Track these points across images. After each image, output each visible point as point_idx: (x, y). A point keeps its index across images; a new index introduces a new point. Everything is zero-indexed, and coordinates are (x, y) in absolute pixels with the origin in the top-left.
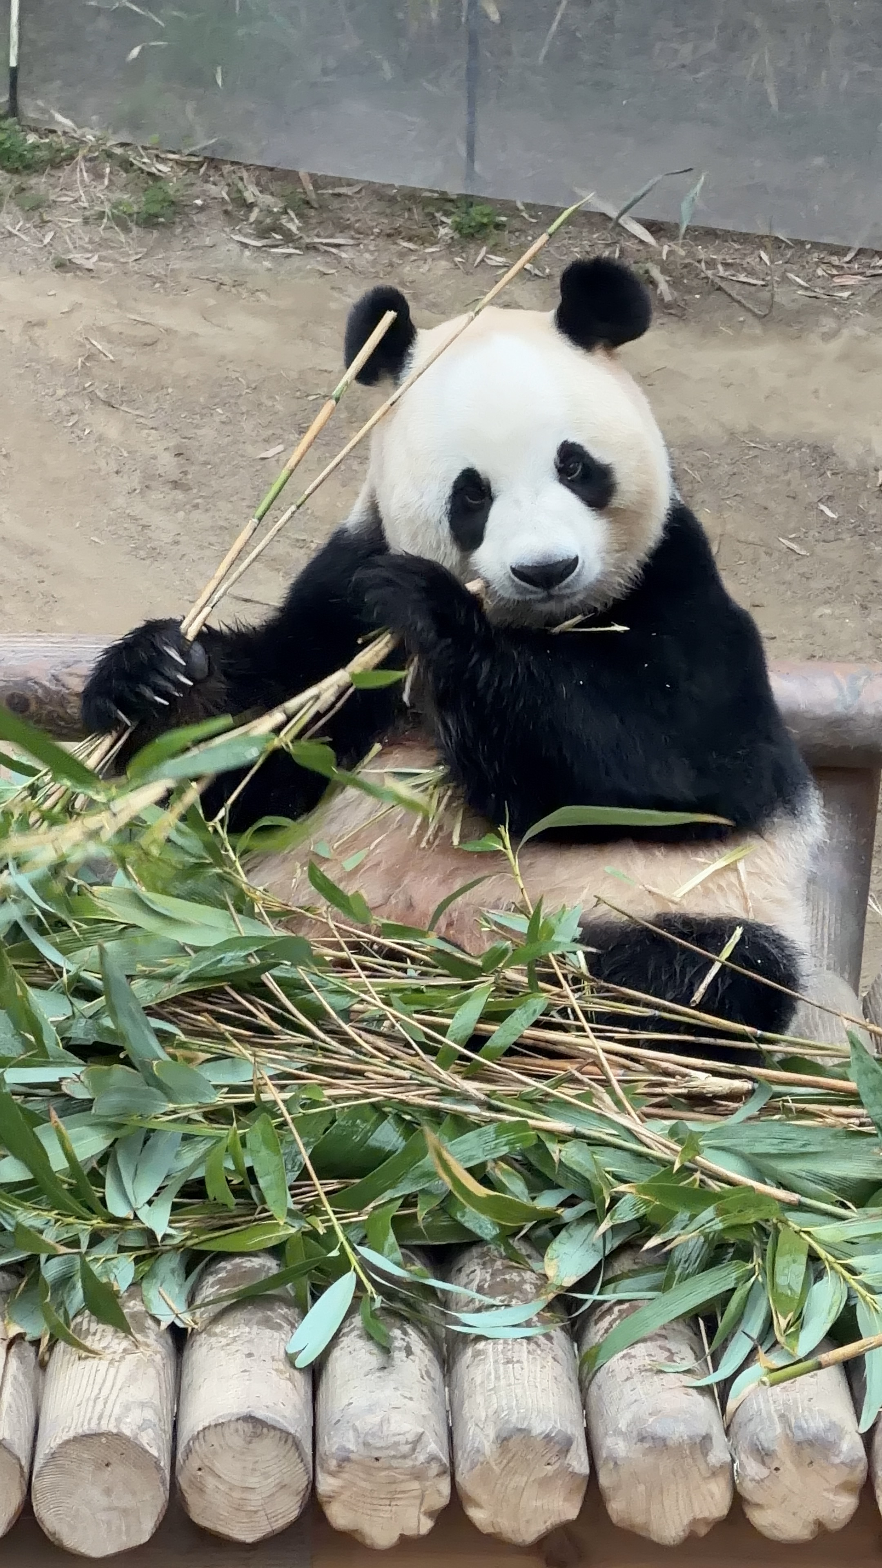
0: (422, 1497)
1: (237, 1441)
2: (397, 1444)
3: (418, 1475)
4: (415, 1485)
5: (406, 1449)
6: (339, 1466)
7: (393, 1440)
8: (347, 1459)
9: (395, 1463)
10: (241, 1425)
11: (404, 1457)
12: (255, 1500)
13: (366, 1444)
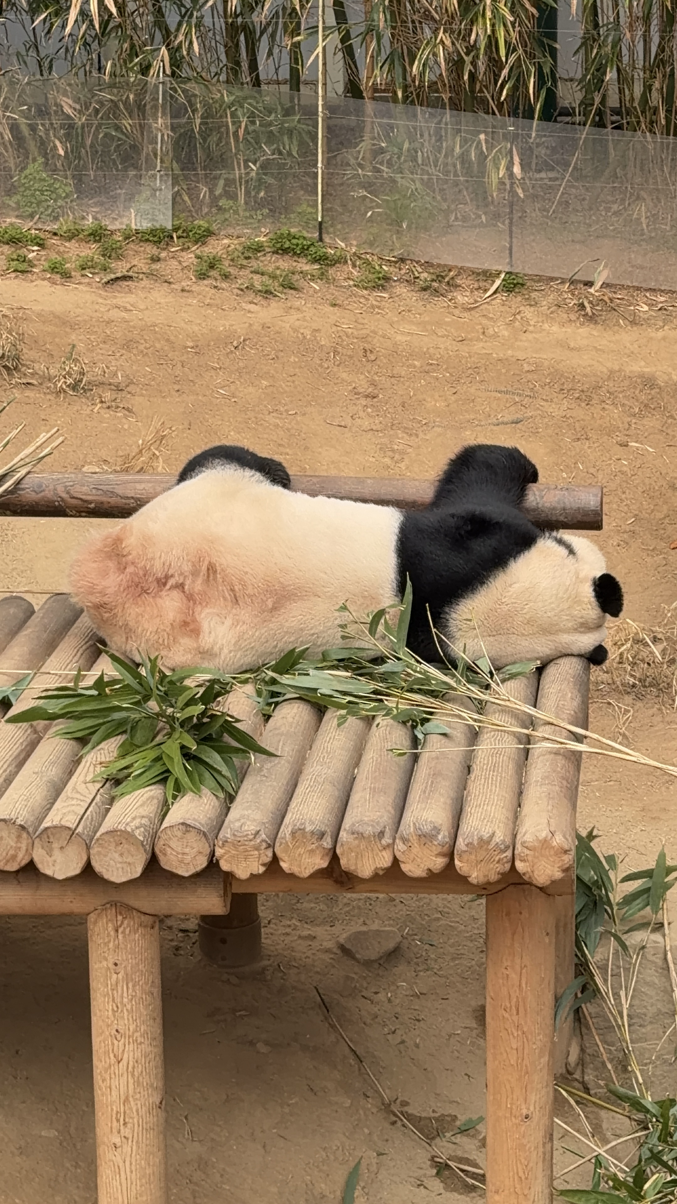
0: (259, 858)
1: (179, 834)
2: (248, 835)
3: (257, 849)
4: (256, 852)
5: (251, 837)
6: (223, 844)
7: (245, 833)
8: (227, 841)
9: (247, 843)
10: (181, 827)
11: (251, 840)
12: (188, 858)
13: (234, 835)
